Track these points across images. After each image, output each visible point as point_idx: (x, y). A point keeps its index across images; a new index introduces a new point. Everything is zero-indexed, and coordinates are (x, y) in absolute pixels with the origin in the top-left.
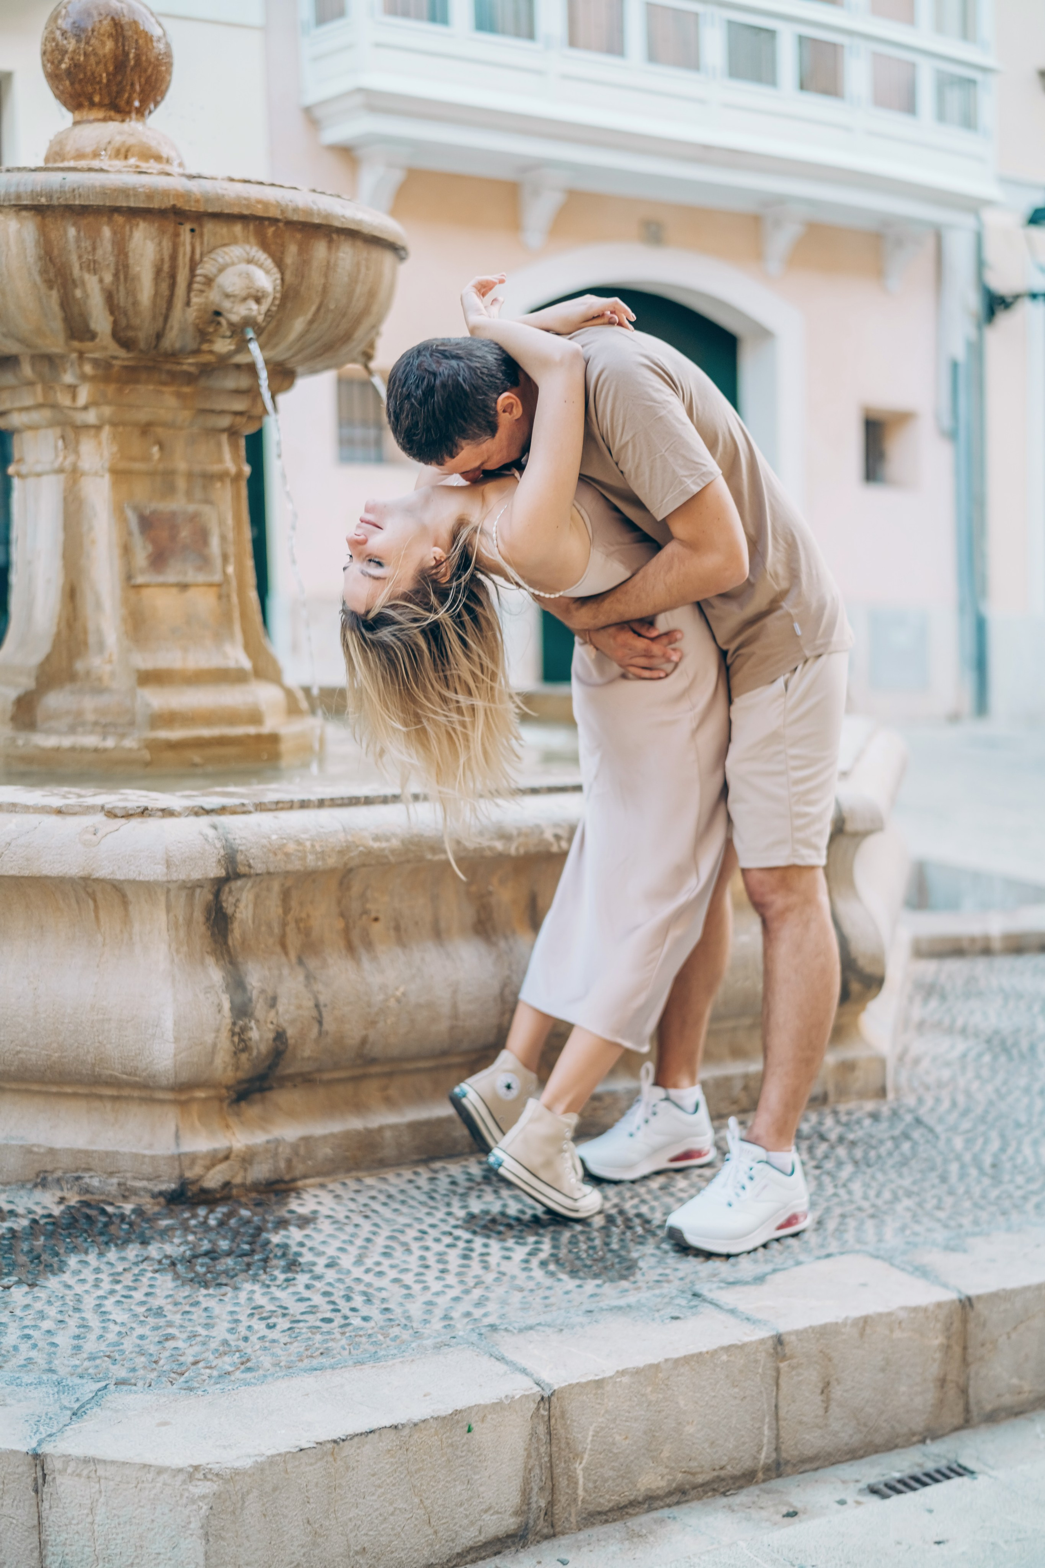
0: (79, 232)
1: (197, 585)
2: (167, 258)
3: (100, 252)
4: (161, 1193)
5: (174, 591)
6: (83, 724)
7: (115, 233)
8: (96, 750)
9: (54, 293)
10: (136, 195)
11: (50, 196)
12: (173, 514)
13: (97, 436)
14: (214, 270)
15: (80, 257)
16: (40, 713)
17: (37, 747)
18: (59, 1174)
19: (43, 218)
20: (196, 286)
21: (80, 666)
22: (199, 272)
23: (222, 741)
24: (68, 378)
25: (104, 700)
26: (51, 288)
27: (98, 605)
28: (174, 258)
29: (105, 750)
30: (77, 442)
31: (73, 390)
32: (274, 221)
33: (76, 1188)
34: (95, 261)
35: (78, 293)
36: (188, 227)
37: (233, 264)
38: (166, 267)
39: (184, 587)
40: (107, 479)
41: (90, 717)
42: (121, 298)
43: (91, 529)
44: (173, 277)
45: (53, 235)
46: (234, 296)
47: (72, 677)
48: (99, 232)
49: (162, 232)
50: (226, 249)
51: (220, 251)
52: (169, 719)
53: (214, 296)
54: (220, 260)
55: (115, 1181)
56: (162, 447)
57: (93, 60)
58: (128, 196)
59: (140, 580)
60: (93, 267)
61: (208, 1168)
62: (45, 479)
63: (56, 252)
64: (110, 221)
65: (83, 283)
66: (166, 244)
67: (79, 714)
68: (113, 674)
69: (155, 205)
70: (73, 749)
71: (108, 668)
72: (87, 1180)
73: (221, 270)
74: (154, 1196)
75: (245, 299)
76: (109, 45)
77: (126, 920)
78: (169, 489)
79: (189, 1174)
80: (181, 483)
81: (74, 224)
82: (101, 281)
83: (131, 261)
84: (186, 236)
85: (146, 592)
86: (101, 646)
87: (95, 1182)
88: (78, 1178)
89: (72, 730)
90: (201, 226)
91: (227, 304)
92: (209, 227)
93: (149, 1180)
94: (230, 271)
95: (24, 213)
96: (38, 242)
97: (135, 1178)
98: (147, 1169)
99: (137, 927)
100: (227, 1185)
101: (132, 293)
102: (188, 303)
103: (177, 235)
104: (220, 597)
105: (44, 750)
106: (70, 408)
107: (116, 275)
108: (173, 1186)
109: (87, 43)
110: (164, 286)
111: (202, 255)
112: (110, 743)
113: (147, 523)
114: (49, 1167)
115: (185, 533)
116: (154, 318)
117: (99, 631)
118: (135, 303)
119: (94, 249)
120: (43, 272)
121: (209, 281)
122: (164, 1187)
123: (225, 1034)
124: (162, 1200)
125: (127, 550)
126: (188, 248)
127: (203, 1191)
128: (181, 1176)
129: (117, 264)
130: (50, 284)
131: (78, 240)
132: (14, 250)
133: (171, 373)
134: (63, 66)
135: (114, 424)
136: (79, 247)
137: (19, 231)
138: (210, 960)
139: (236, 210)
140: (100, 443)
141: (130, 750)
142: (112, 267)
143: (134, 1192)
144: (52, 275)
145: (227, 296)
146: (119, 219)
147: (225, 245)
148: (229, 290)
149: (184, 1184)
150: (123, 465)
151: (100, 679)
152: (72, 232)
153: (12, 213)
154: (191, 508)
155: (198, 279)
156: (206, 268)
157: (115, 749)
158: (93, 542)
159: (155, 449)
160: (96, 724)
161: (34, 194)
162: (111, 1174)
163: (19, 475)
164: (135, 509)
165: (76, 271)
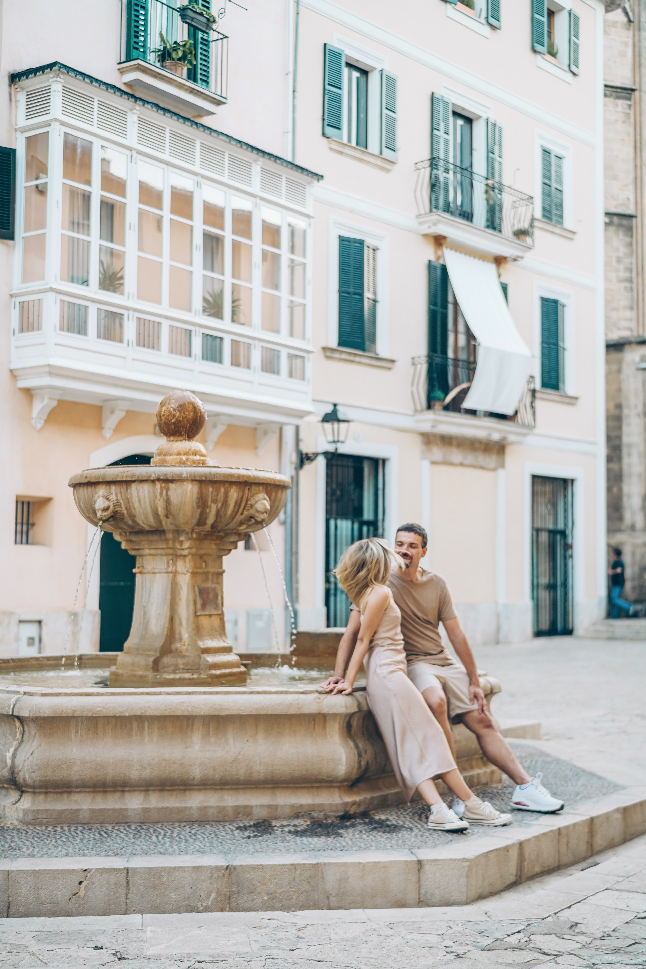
0: (213, 489)
1: (214, 615)
2: (240, 498)
3: (219, 496)
4: (339, 816)
5: (208, 617)
6: (179, 669)
7: (225, 490)
8: (190, 679)
9: (199, 511)
10: (235, 477)
11: (206, 477)
12: (208, 588)
13: (184, 559)
14: (254, 502)
15: (212, 498)
16: (161, 665)
17: (165, 678)
18: (303, 813)
19: (201, 484)
20: (247, 508)
21: (173, 647)
22: (249, 503)
23: (231, 674)
24: (182, 538)
25: (185, 660)
26: (198, 508)
27: (181, 624)
28: (242, 498)
29: (193, 679)
30: (176, 561)
31: (181, 543)
32: (270, 484)
33: (309, 817)
34: (217, 500)
35: (208, 510)
36: (247, 488)
37: (260, 500)
38: (239, 502)
39: (210, 616)
40: (189, 575)
41: (181, 667)
42: (222, 513)
43: (179, 594)
44: (240, 505)
45: (204, 490)
46: (260, 512)
47: (170, 651)
48: (220, 489)
49: (240, 489)
50: (258, 495)
51: (256, 496)
52: (215, 666)
53: (252, 512)
54: (256, 499)
55: (322, 813)
56: (205, 564)
57: (185, 420)
58: (232, 477)
59: (199, 614)
60: (215, 501)
61: (351, 807)
62: (158, 575)
63: (204, 496)
64: (224, 485)
65: (211, 507)
66: (241, 494)
67: (177, 665)
68: (187, 650)
69: (240, 480)
70: (180, 679)
71: (185, 647)
72: (313, 814)
73: (256, 502)
74: (336, 817)
75: (263, 513)
76: (192, 414)
77: (324, 727)
78: (206, 580)
79: (348, 809)
80: (210, 576)
81: (212, 487)
82: (217, 506)
83: (229, 499)
84: (247, 491)
85: (200, 618)
86: (181, 639)
87: (316, 815)
88: (310, 814)
89: (174, 672)
90: (251, 487)
91: (257, 514)
92: (254, 488)
93: (334, 812)
94: (259, 503)
95: (194, 482)
96: (198, 493)
97: (330, 812)
98: (334, 808)
99: (328, 729)
100: (355, 813)
101: (226, 511)
102: (242, 514)
103: (244, 490)
104: (221, 619)
105: (168, 679)
106: (179, 549)
107: (222, 505)
108: (342, 813)
109: (184, 414)
110: (237, 508)
111: (250, 497)
112: (195, 676)
113: (202, 592)
114: (300, 811)
115: (211, 595)
116: (229, 519)
117: (180, 634)
118: (226, 514)
119: (217, 495)
120: (198, 503)
121: (252, 506)
122: (339, 814)
123: (356, 763)
124: (338, 818)
125: (195, 602)
126: (247, 495)
127: (350, 815)
128: (345, 810)
129: (224, 500)
130: (198, 507)
131: (212, 492)
132: (189, 495)
133: (217, 537)
134: (173, 421)
135: (193, 555)
136: (212, 495)
137: (192, 489)
138: (349, 739)
139: (262, 482)
140: (185, 562)
141: (204, 678)
142: (222, 502)
143: (329, 817)
144: (200, 504)
145: (258, 511)
146: (227, 485)
147: (257, 493)
148: (259, 509)
149: (346, 812)
150: (195, 570)
151: (181, 652)
152: (211, 489)
153: (190, 483)
154: (213, 586)
155: (248, 505)
156: (252, 502)
157: (197, 678)
158: (180, 599)
159: (204, 564)
160: (184, 669)
161: (201, 476)
162: (321, 811)
163: (140, 573)
164: (198, 587)
165: (209, 503)
